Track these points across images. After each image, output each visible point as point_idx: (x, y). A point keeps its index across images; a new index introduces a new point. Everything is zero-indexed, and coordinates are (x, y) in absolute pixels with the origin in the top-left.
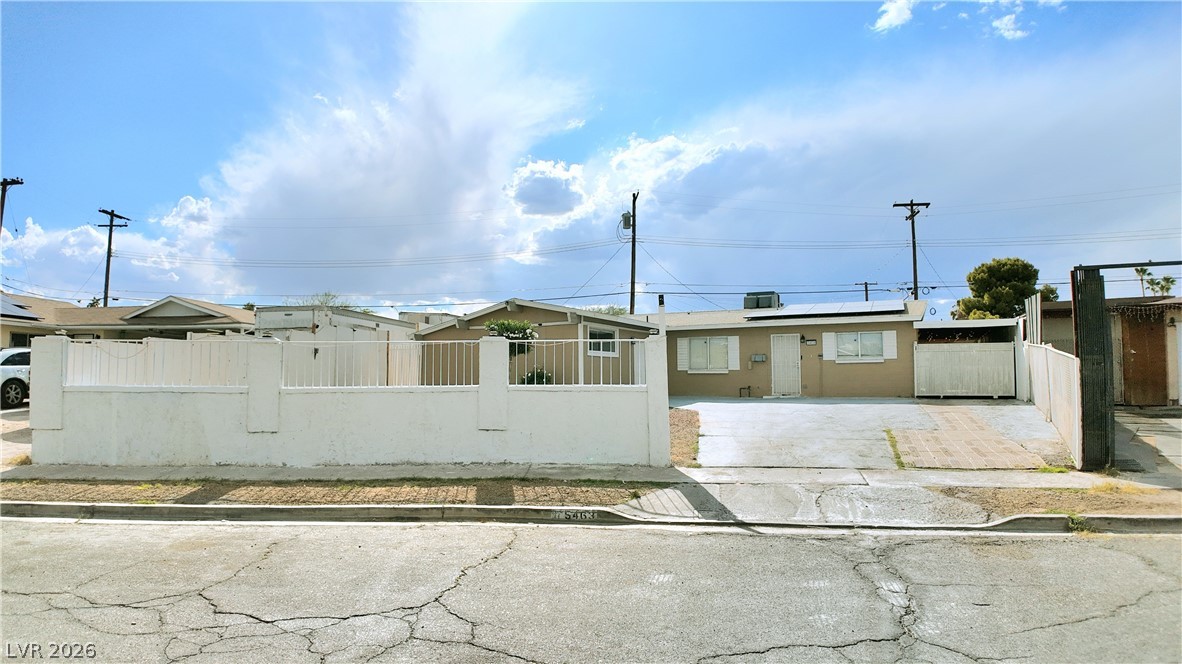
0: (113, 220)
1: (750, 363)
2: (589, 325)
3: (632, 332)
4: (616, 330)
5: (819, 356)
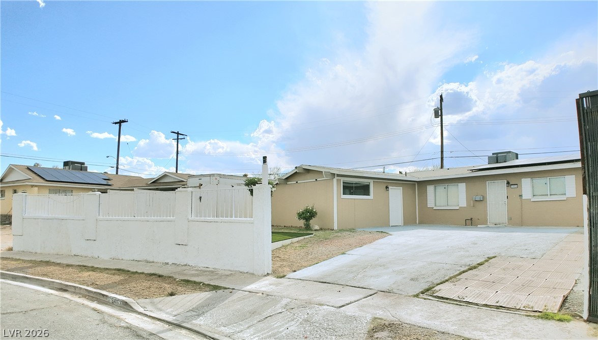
0: (178, 136)
1: (472, 202)
2: (342, 179)
3: (387, 182)
4: (371, 181)
5: (520, 196)
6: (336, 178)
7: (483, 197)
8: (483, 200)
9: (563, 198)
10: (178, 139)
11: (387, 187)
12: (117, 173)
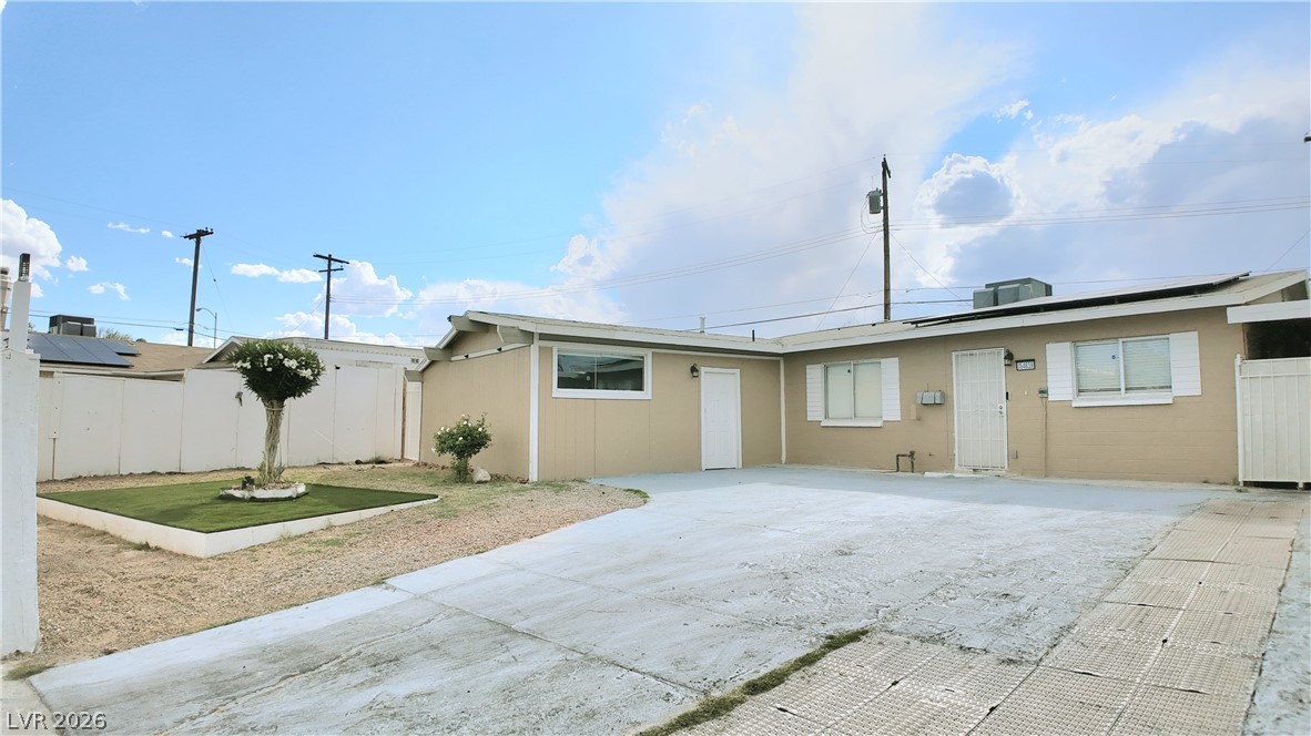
0: (331, 264)
1: (913, 407)
2: (556, 346)
3: (695, 357)
4: (648, 354)
5: (1041, 392)
6: (537, 343)
7: (943, 396)
8: (942, 404)
9: (1164, 398)
10: (329, 271)
11: (694, 369)
12: (190, 344)
